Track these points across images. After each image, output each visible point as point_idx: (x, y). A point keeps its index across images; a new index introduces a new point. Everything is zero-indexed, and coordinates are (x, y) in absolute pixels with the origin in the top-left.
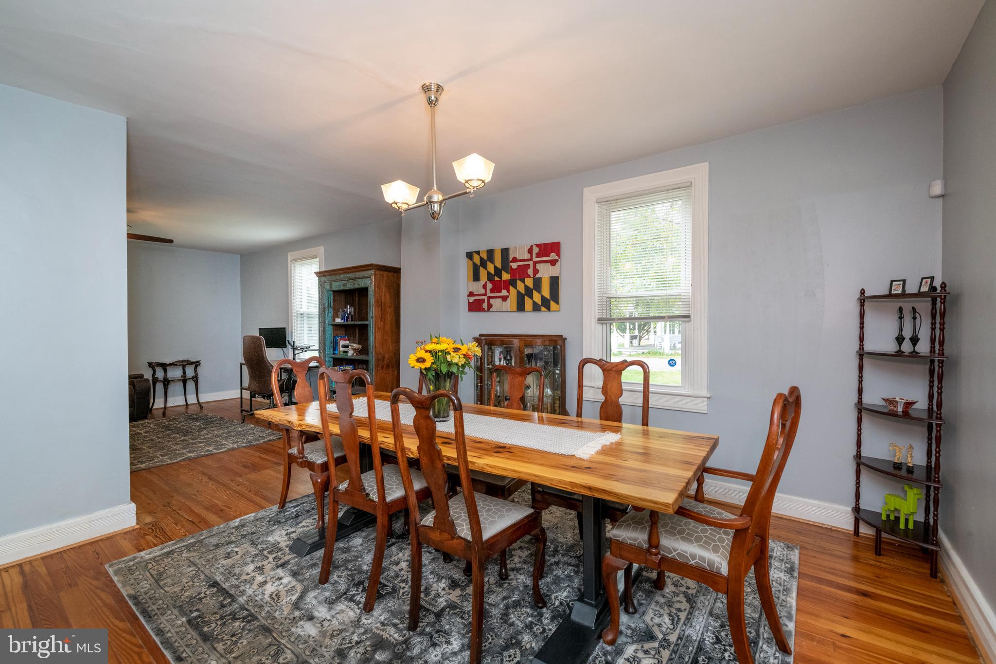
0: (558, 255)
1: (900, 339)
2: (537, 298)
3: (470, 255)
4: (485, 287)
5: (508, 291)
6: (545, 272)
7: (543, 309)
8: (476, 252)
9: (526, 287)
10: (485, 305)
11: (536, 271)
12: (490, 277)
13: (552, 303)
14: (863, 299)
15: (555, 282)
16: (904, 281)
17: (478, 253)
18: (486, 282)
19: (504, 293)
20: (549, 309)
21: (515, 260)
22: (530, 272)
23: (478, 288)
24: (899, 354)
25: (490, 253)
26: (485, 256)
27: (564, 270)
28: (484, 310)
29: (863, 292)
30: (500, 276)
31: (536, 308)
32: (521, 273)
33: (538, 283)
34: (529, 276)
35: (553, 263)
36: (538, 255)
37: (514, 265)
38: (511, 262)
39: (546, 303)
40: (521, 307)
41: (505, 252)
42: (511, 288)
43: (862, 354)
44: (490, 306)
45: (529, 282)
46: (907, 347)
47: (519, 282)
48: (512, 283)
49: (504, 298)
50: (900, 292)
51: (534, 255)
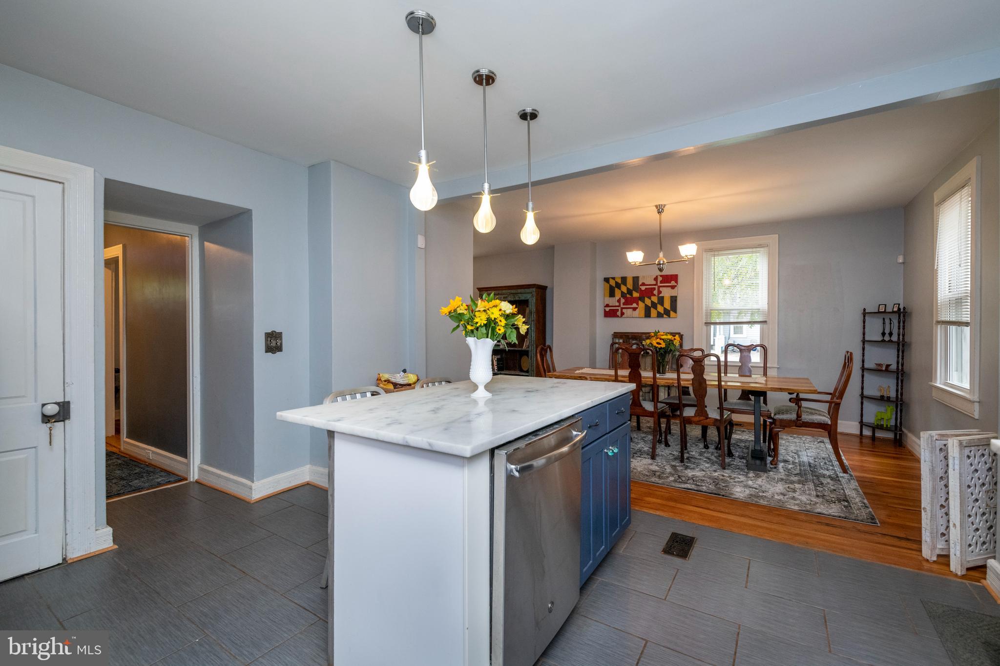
0: (676, 282)
1: (883, 334)
2: (660, 309)
3: (607, 280)
4: (619, 301)
5: (638, 304)
6: (667, 293)
7: (665, 316)
8: (612, 278)
9: (652, 302)
10: (619, 313)
11: (660, 292)
12: (623, 295)
13: (672, 313)
14: (865, 313)
15: (674, 300)
16: (885, 305)
17: (614, 278)
18: (620, 298)
19: (635, 305)
20: (669, 316)
21: (643, 284)
22: (655, 292)
23: (613, 301)
24: (883, 341)
25: (624, 280)
26: (619, 281)
27: (681, 291)
28: (618, 316)
29: (864, 310)
30: (631, 295)
31: (660, 315)
32: (649, 293)
33: (661, 301)
34: (655, 295)
35: (673, 287)
36: (661, 282)
37: (643, 288)
38: (641, 285)
39: (667, 313)
40: (648, 315)
41: (636, 279)
42: (640, 302)
43: (864, 341)
44: (622, 314)
45: (655, 299)
46: (887, 338)
47: (646, 299)
48: (641, 298)
49: (635, 309)
50: (883, 310)
51: (659, 282)
